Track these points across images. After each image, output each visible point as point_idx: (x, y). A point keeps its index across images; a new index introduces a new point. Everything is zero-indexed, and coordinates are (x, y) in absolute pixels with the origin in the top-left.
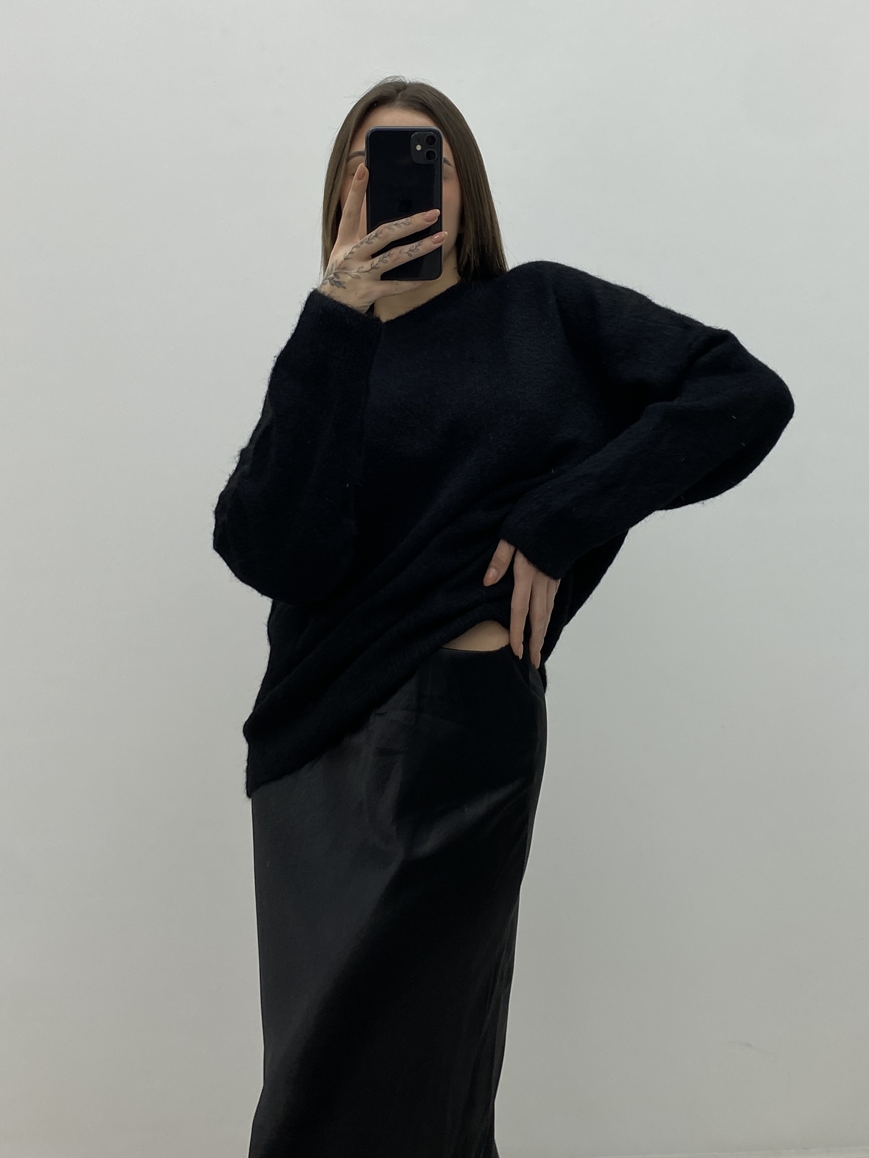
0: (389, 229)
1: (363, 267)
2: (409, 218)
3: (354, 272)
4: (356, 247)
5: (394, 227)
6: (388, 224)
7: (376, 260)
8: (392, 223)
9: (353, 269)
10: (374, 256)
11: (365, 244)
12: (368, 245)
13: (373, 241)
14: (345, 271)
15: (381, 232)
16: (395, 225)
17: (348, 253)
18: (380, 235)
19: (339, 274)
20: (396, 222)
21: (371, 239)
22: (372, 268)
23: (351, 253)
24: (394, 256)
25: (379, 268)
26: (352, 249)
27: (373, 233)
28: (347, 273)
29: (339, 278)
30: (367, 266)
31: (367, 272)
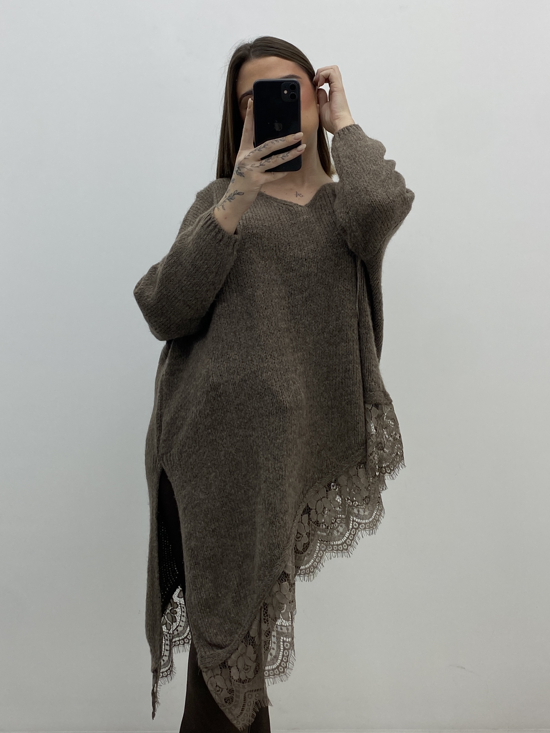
0: (272, 143)
1: (255, 164)
2: (284, 138)
3: (249, 167)
4: (252, 152)
5: (275, 142)
6: (271, 140)
7: (263, 161)
8: (274, 140)
9: (248, 165)
10: (262, 159)
11: (257, 151)
12: (259, 151)
13: (262, 149)
14: (244, 166)
15: (267, 145)
16: (276, 141)
17: (247, 156)
18: (266, 146)
19: (240, 168)
20: (276, 139)
21: (262, 148)
22: (260, 165)
23: (249, 156)
24: (275, 159)
25: (265, 165)
26: (250, 153)
27: (262, 145)
28: (244, 167)
29: (240, 170)
30: (258, 164)
31: (257, 167)
